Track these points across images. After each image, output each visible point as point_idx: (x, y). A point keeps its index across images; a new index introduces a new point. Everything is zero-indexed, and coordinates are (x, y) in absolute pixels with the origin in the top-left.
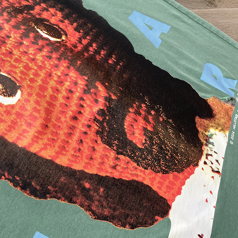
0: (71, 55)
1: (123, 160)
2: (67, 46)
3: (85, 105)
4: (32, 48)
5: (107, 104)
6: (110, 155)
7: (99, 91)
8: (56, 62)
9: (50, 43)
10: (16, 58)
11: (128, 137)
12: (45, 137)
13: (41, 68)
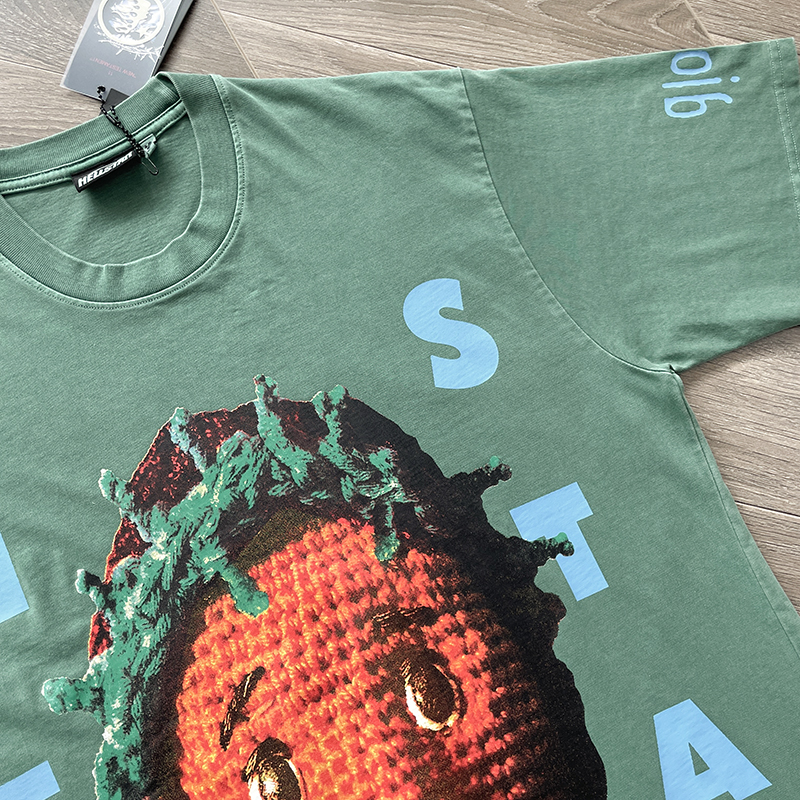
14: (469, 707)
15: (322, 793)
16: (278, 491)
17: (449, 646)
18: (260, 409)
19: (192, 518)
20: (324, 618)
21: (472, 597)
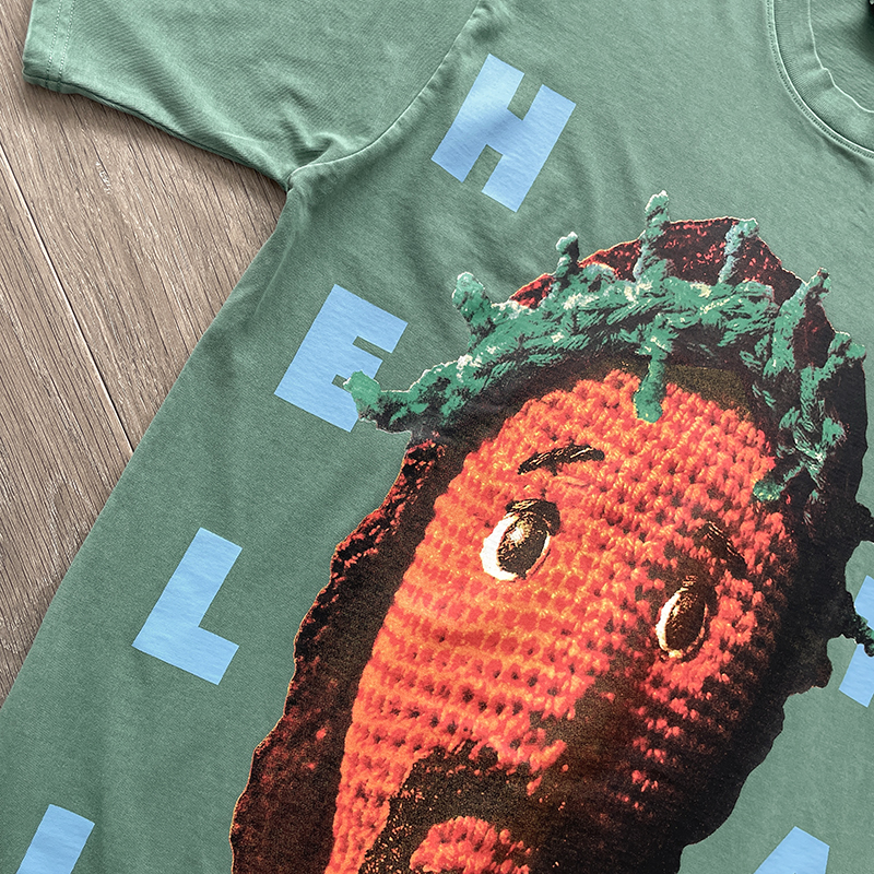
0: (627, 675)
1: (378, 813)
2: (652, 664)
3: (504, 717)
4: (625, 588)
5: (512, 771)
6: (389, 782)
7: (542, 750)
8: (600, 643)
9: (647, 625)
10: (591, 560)
11: (435, 826)
12: (419, 639)
13: (580, 611)
14: (693, 661)
15: (545, 585)
16: (748, 360)
17: (728, 605)
18: (801, 293)
19: (678, 301)
20: (677, 479)
21: (779, 595)
